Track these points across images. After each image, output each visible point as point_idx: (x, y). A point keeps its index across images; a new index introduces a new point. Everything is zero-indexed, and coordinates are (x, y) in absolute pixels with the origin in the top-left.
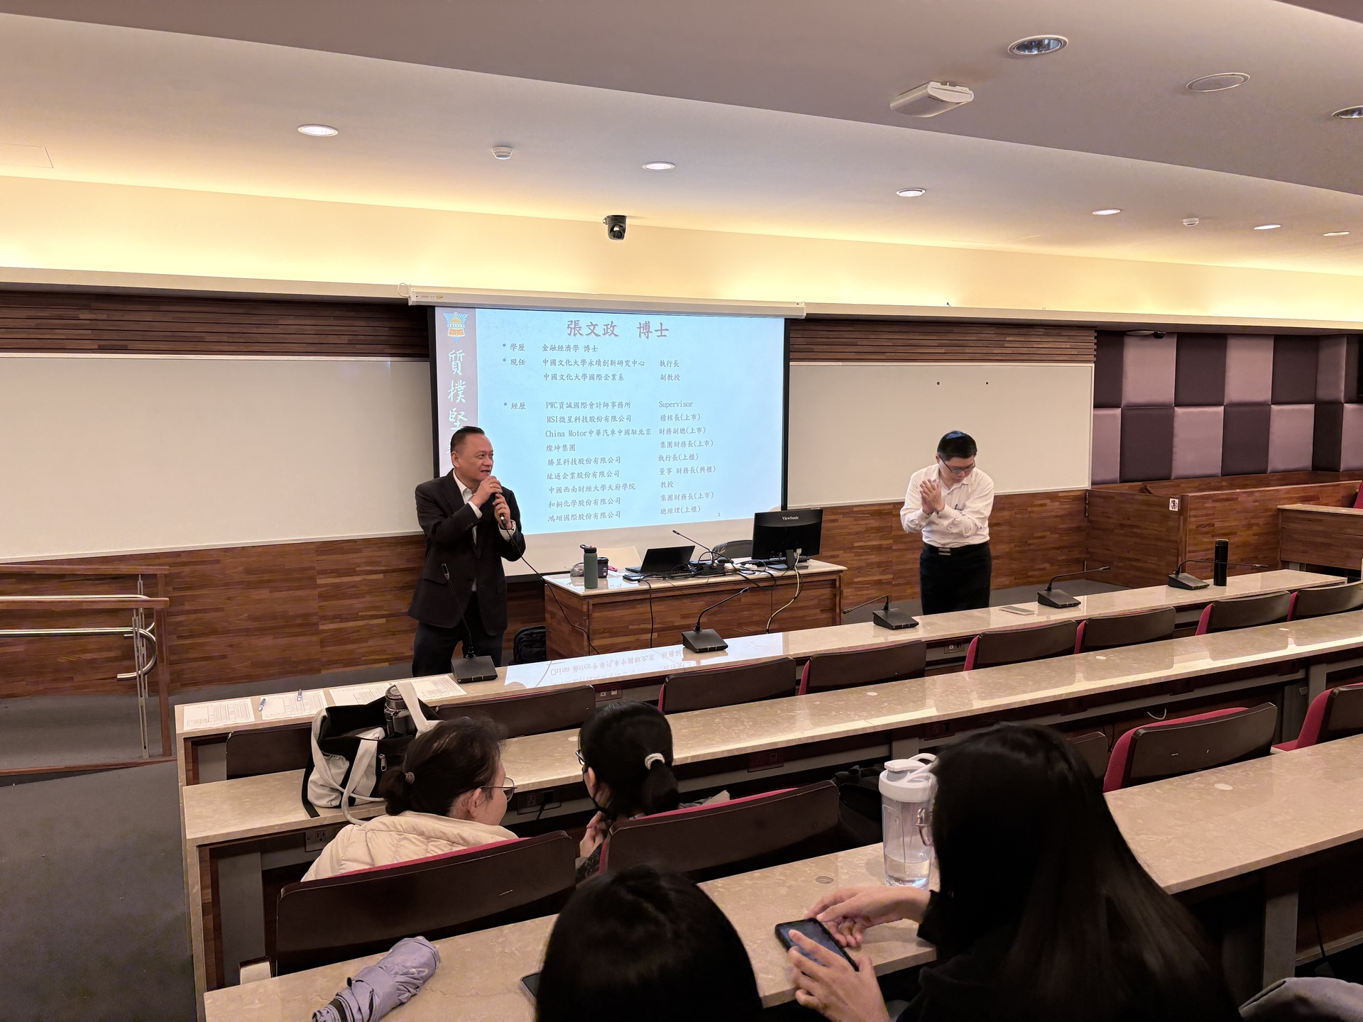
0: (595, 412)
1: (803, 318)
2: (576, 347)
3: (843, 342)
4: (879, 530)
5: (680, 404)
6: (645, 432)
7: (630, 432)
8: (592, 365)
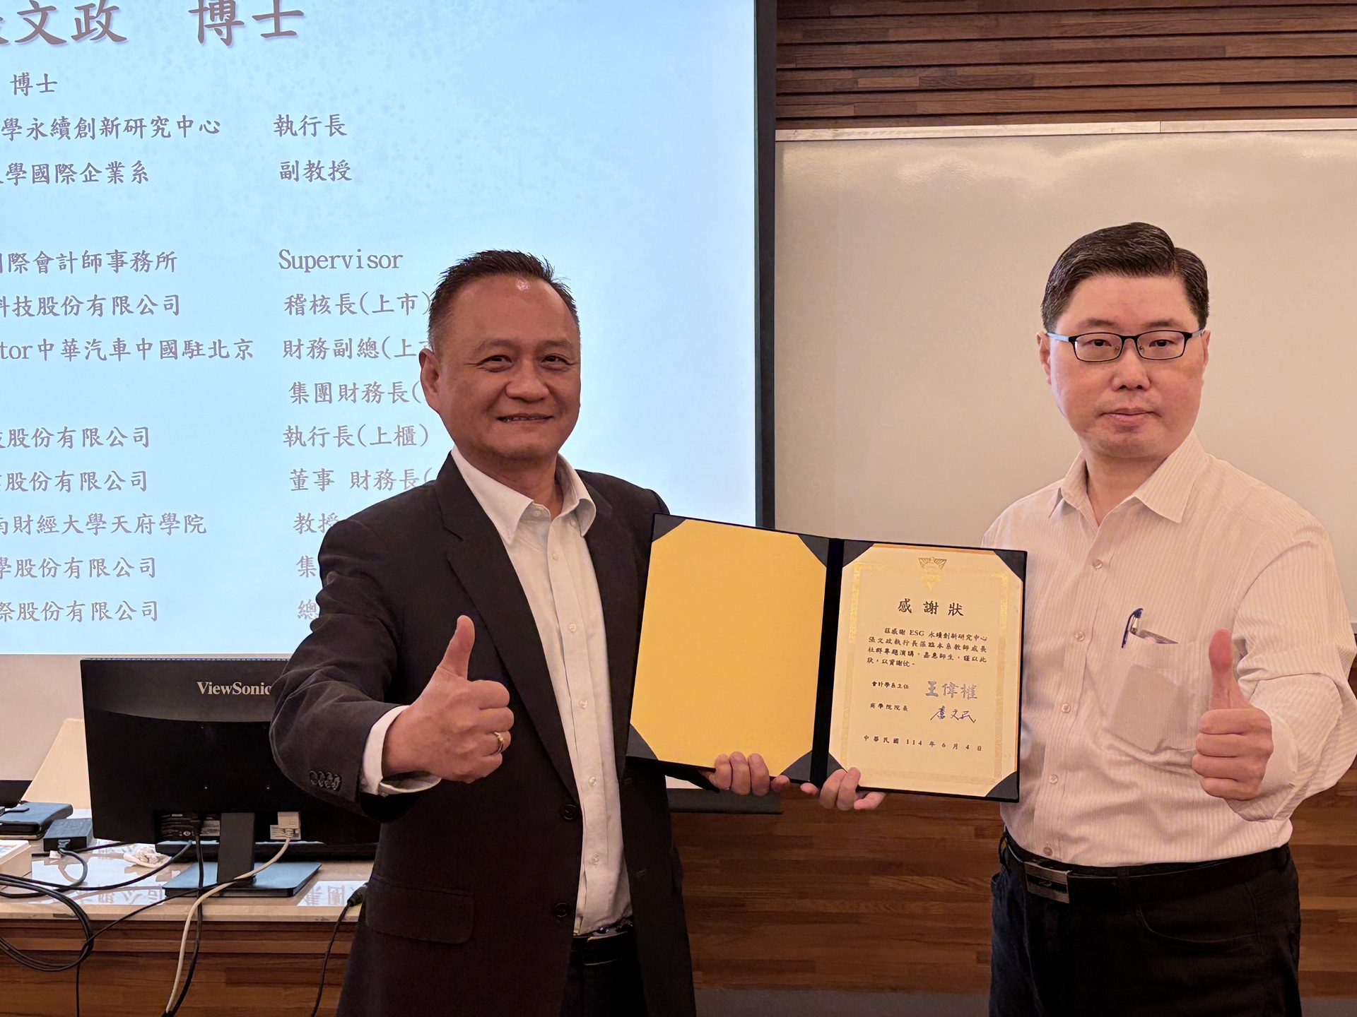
0: (57, 284)
5: (355, 261)
6: (234, 351)
7: (181, 348)
8: (39, 134)
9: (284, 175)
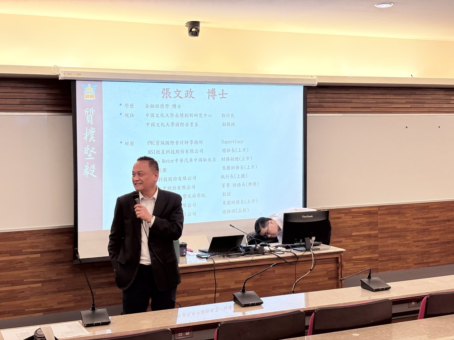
0: (180, 147)
1: (316, 86)
2: (167, 105)
3: (342, 101)
4: (369, 224)
5: (235, 142)
6: (212, 160)
7: (203, 160)
8: (177, 117)
9: (223, 125)
